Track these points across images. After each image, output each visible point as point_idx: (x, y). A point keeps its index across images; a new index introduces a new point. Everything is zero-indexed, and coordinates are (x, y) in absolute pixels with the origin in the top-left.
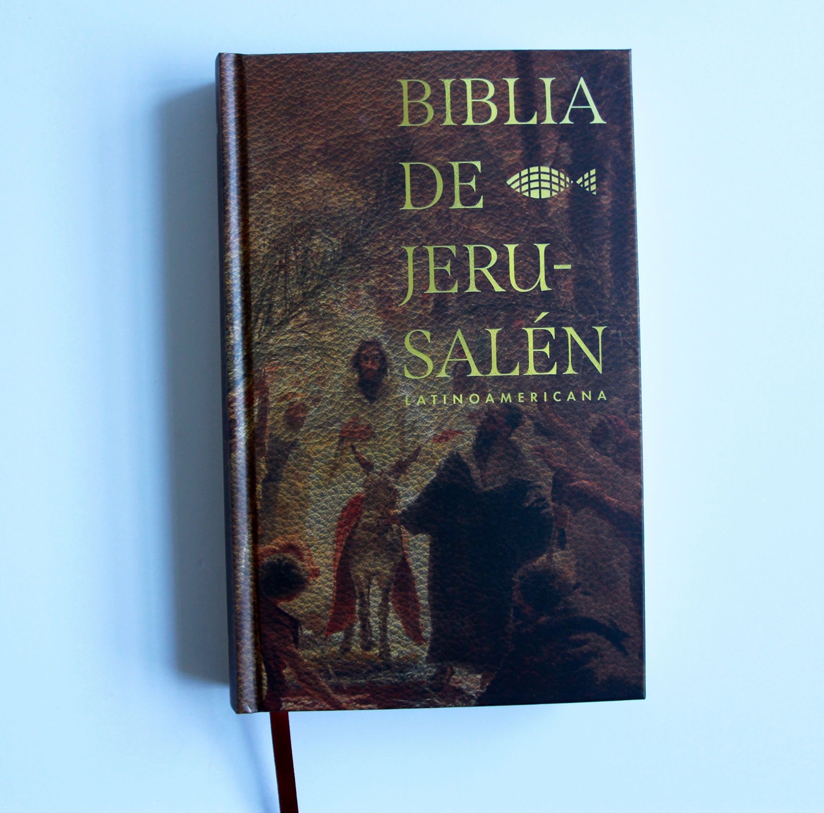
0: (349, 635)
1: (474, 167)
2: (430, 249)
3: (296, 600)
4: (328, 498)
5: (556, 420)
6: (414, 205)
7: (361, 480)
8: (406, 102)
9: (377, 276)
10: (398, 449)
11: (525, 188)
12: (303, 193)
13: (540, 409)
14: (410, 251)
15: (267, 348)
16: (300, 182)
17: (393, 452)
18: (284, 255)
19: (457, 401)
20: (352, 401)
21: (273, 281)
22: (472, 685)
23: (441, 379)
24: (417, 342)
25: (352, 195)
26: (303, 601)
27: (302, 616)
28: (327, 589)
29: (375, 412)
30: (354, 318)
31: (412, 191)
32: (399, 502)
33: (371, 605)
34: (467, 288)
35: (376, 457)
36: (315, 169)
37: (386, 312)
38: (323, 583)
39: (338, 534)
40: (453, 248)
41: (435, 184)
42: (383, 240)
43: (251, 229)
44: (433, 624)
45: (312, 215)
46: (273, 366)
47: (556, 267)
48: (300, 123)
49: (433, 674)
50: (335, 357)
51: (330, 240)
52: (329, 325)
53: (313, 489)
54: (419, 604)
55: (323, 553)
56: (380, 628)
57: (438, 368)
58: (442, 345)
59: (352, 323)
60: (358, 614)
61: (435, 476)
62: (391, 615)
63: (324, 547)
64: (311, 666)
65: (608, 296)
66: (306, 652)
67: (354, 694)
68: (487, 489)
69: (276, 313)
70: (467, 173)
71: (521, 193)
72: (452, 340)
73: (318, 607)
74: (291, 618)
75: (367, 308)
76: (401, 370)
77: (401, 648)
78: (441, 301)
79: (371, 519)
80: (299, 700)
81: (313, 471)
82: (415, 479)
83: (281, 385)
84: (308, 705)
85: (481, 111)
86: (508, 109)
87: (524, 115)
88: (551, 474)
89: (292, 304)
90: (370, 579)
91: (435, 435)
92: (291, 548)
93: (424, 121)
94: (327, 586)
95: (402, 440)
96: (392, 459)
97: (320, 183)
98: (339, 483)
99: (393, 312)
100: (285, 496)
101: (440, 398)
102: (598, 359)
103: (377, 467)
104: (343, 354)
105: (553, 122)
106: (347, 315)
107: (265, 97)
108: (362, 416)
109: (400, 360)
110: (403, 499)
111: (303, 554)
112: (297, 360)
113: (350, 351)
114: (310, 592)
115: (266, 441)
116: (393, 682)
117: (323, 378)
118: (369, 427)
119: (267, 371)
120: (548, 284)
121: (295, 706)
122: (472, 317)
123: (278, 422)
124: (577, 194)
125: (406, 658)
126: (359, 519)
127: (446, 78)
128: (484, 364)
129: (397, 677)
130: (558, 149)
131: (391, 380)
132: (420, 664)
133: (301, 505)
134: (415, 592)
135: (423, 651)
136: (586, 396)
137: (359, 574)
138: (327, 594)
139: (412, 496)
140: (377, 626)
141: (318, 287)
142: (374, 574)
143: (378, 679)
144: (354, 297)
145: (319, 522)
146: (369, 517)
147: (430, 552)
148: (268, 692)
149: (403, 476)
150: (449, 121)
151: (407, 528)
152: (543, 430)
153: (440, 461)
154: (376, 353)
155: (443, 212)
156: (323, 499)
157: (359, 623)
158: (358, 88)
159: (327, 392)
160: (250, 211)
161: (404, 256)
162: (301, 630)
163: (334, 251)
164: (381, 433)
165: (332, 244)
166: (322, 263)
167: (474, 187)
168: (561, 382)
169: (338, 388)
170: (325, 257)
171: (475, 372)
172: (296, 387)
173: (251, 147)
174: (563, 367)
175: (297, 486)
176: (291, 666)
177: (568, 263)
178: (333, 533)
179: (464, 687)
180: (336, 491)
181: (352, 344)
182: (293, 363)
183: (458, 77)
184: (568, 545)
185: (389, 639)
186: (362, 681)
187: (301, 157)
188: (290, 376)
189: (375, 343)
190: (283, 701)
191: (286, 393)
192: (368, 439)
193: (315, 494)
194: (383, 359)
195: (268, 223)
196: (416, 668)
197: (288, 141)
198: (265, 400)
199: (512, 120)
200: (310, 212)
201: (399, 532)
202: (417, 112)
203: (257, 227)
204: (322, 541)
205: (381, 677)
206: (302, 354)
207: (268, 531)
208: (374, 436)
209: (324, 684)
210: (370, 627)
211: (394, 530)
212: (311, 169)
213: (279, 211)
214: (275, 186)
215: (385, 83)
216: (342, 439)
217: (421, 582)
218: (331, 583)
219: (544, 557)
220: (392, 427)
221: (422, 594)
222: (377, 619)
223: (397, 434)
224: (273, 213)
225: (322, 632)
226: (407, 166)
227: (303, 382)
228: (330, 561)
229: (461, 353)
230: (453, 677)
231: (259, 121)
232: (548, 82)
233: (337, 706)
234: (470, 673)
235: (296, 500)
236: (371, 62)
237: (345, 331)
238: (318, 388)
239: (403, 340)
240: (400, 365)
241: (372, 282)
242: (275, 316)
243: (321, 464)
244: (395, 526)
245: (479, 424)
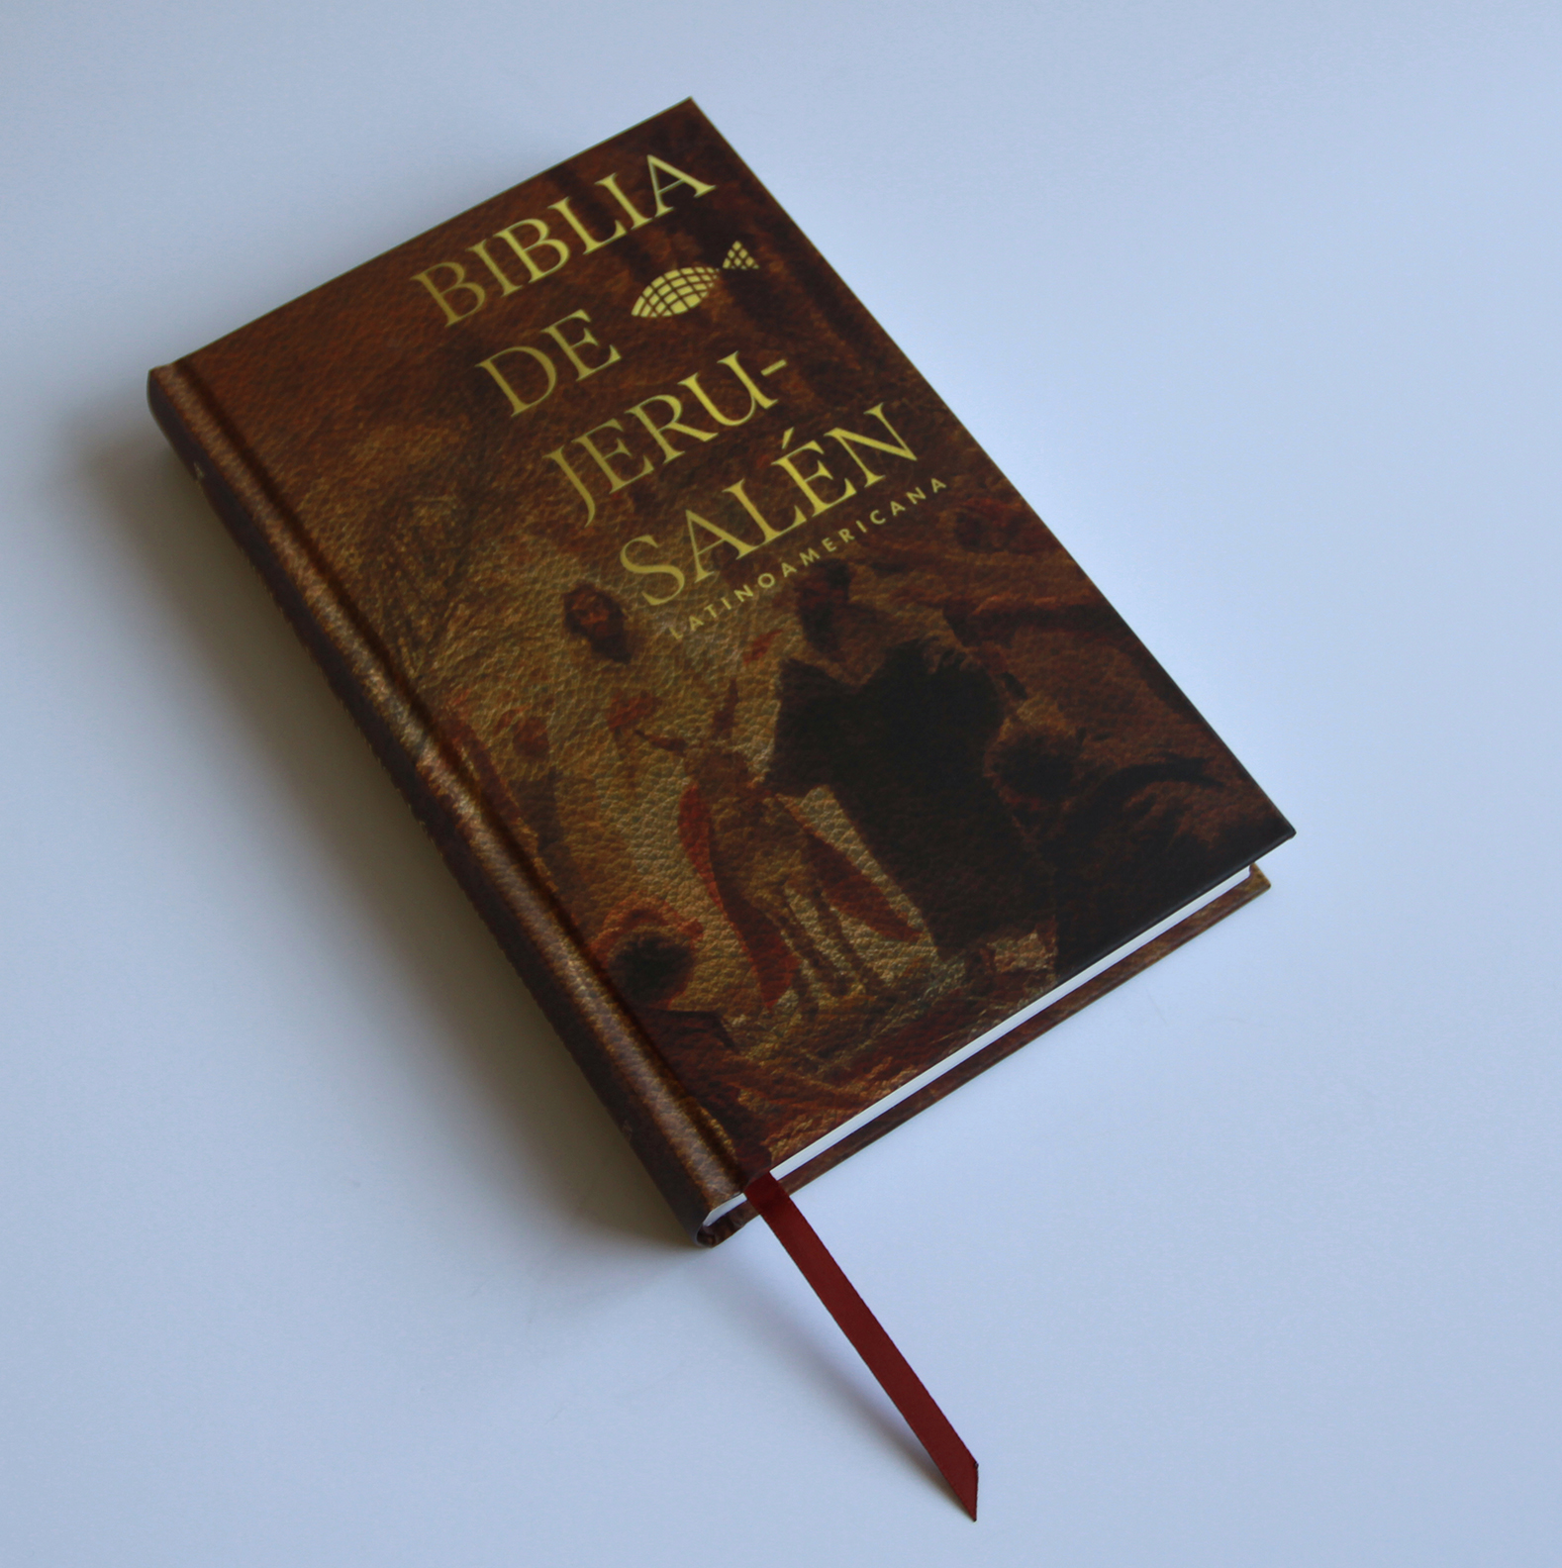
0: (801, 988)
1: (578, 320)
2: (584, 440)
4: (648, 817)
5: (897, 546)
6: (528, 402)
7: (678, 768)
8: (438, 296)
9: (532, 508)
10: (703, 701)
11: (661, 308)
12: (368, 465)
13: (865, 544)
14: (557, 456)
15: (435, 678)
16: (354, 456)
17: (699, 707)
18: (387, 553)
19: (744, 597)
20: (599, 676)
21: (391, 591)
22: (1032, 955)
23: (704, 582)
24: (640, 555)
25: (435, 434)
26: (703, 979)
27: (715, 1001)
28: (727, 942)
29: (640, 671)
30: (534, 574)
31: (514, 388)
32: (752, 766)
33: (807, 927)
34: (663, 456)
35: (681, 727)
36: (365, 432)
37: (574, 544)
38: (716, 937)
39: (694, 858)
40: (613, 423)
41: (539, 364)
42: (512, 463)
43: (322, 545)
44: (916, 902)
45: (396, 485)
46: (458, 695)
47: (766, 372)
48: (311, 391)
50: (539, 635)
51: (439, 502)
52: (505, 602)
53: (618, 819)
54: (875, 884)
55: (688, 895)
56: (840, 951)
57: (690, 571)
58: (677, 541)
59: (535, 581)
60: (796, 950)
61: (779, 704)
62: (844, 924)
63: (684, 887)
65: (858, 368)
67: (866, 1070)
68: (864, 681)
69: (421, 627)
70: (573, 331)
71: (660, 316)
72: (687, 528)
73: (730, 975)
74: (702, 1015)
75: (544, 554)
76: (642, 601)
77: (893, 962)
78: (639, 492)
79: (727, 810)
81: (603, 796)
82: (754, 724)
83: (485, 712)
85: (545, 257)
86: (577, 236)
87: (603, 232)
88: (939, 613)
89: (436, 604)
90: (780, 892)
91: (744, 654)
92: (638, 915)
93: (476, 304)
94: (725, 938)
95: (702, 685)
96: (704, 717)
97: (382, 443)
98: (650, 789)
99: (583, 538)
101: (718, 606)
102: (898, 445)
103: (690, 739)
104: (549, 625)
105: (646, 221)
106: (522, 576)
108: (625, 685)
109: (632, 591)
110: (755, 758)
111: (661, 915)
112: (487, 668)
113: (554, 618)
115: (510, 794)
116: (914, 1017)
117: (539, 669)
118: (644, 695)
119: (454, 705)
120: (769, 397)
122: (695, 487)
123: (510, 762)
124: (733, 280)
125: (910, 971)
126: (710, 821)
127: (473, 244)
128: (751, 533)
129: (914, 1008)
130: (673, 245)
131: (637, 621)
132: (935, 968)
133: (614, 850)
134: (857, 871)
135: (926, 948)
136: (914, 495)
137: (760, 894)
138: (732, 949)
139: (766, 748)
140: (835, 951)
141: (459, 564)
142: (781, 883)
143: (888, 1026)
144: (517, 549)
145: (655, 858)
146: (723, 810)
147: (842, 806)
148: (736, 1145)
149: (734, 730)
150: (509, 288)
151: (786, 794)
152: (889, 567)
153: (773, 682)
154: (592, 599)
155: (573, 390)
156: (641, 823)
157: (806, 962)
158: (364, 313)
159: (557, 684)
160: (308, 527)
161: (553, 466)
162: (727, 1024)
163: (454, 511)
164: (666, 693)
165: (446, 505)
166: (447, 533)
167: (593, 341)
168: (868, 498)
169: (568, 671)
170: (445, 525)
171: (744, 549)
172: (507, 703)
174: (858, 479)
175: (590, 828)
176: (746, 1085)
177: (778, 359)
178: (685, 860)
179: (1023, 964)
180: (652, 803)
181: (552, 607)
182: (484, 676)
183: (489, 236)
184: (1029, 690)
185: (865, 960)
186: (867, 1043)
187: (337, 428)
188: (490, 693)
189: (583, 588)
190: (768, 1146)
191: (498, 718)
192: (654, 711)
193: (625, 824)
194: (607, 601)
195: (341, 526)
196: (933, 977)
197: (307, 420)
198: (475, 743)
199: (592, 245)
200: (391, 483)
201: (780, 805)
202: (461, 301)
203: (329, 539)
204: (676, 880)
205: (889, 1021)
206: (490, 657)
207: (589, 914)
208: (659, 702)
209: (813, 1082)
210: (826, 958)
211: (770, 806)
212: (360, 434)
213: (347, 505)
214: (323, 480)
215: (397, 290)
216: (617, 732)
217: (858, 854)
218: (728, 930)
219: (1007, 725)
220: (677, 678)
221: (870, 868)
222: (828, 941)
224: (340, 512)
226: (488, 365)
227: (513, 691)
228: (707, 901)
229: (710, 537)
230: (996, 958)
232: (608, 182)
234: (1017, 938)
237: (531, 596)
238: (538, 687)
239: (619, 563)
240: (635, 595)
241: (530, 519)
242: (422, 633)
243: (607, 779)
244: (767, 800)
245: (794, 607)
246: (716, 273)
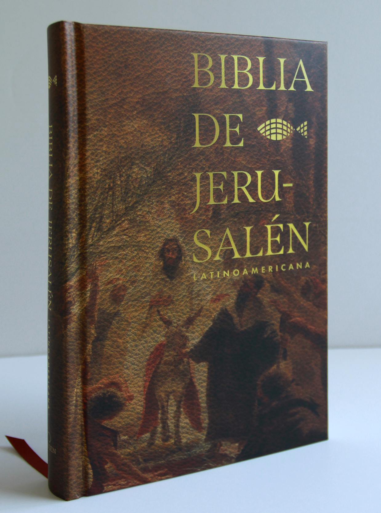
0: (153, 434)
1: (238, 118)
2: (211, 175)
3: (117, 418)
5: (282, 282)
6: (201, 144)
7: (164, 332)
8: (196, 70)
9: (176, 194)
10: (188, 310)
11: (268, 133)
12: (127, 134)
13: (274, 276)
14: (198, 176)
15: (98, 248)
16: (124, 126)
17: (185, 312)
18: (112, 180)
19: (226, 275)
20: (158, 281)
21: (103, 199)
23: (216, 261)
24: (202, 237)
25: (160, 136)
26: (121, 418)
27: (120, 428)
28: (139, 407)
29: (174, 286)
30: (160, 223)
31: (200, 134)
32: (188, 344)
33: (169, 412)
34: (233, 200)
35: (174, 316)
36: (135, 117)
37: (182, 218)
39: (148, 370)
40: (225, 174)
41: (214, 129)
42: (181, 168)
43: (88, 161)
44: (209, 418)
45: (133, 150)
46: (102, 261)
47: (285, 185)
48: (124, 81)
49: (208, 449)
50: (147, 251)
51: (145, 169)
52: (143, 229)
53: (130, 343)
54: (201, 407)
55: (136, 384)
56: (175, 426)
57: (214, 254)
58: (217, 239)
59: (159, 227)
60: (160, 419)
61: (211, 324)
62: (182, 416)
63: (137, 380)
64: (126, 459)
65: (312, 203)
66: (123, 451)
67: (156, 471)
68: (243, 329)
69: (105, 222)
70: (234, 122)
71: (266, 136)
72: (223, 235)
73: (132, 420)
74: (112, 431)
75: (170, 216)
76: (191, 257)
77: (189, 436)
78: (217, 209)
79: (170, 357)
80: (117, 483)
81: (130, 331)
82: (199, 328)
83: (108, 274)
84: (124, 485)
85: (243, 79)
86: (259, 78)
87: (268, 84)
88: (280, 315)
89: (117, 216)
90: (168, 396)
91: (212, 298)
92: (113, 384)
93: (208, 84)
95: (191, 303)
96: (184, 316)
97: (138, 127)
98: (148, 336)
99: (186, 218)
100: (109, 350)
101: (215, 274)
102: (305, 242)
103: (174, 323)
104: (153, 249)
105: (284, 89)
106: (156, 222)
107: (99, 59)
108: (165, 290)
109: (190, 251)
110: (191, 341)
111: (122, 387)
112: (120, 255)
113: (158, 246)
114: (126, 411)
115: (96, 314)
116: (183, 458)
117: (138, 266)
118: (169, 297)
119: (98, 264)
120: (280, 197)
121: (114, 487)
122: (236, 220)
123: (105, 300)
124: (297, 137)
125: (192, 442)
126: (162, 359)
127: (222, 54)
128: (242, 251)
129: (186, 455)
130: (287, 107)
131: (185, 264)
132: (201, 444)
133: (121, 354)
134: (198, 399)
135: (202, 436)
136: (299, 266)
137: (161, 394)
138: (139, 411)
139: (197, 339)
140: (173, 425)
141: (136, 203)
142: (171, 393)
143: (173, 458)
144: (161, 209)
145: (134, 364)
147: (208, 373)
148: (93, 482)
149: (191, 327)
150: (223, 85)
151: (193, 360)
152: (276, 289)
153: (214, 314)
154: (175, 246)
155: (219, 149)
156: (137, 348)
157: (161, 425)
158: (165, 57)
159: (141, 276)
160: (87, 148)
161: (194, 179)
162: (119, 437)
163: (148, 177)
164: (177, 300)
165: (146, 172)
166: (139, 185)
167: (238, 131)
168: (286, 258)
169: (149, 272)
170: (141, 181)
171: (237, 255)
172: (119, 274)
173: (89, 98)
174: (287, 249)
175: (118, 342)
176: (111, 462)
177: (291, 182)
178: (144, 370)
180: (146, 342)
181: (159, 241)
182: (117, 258)
183: (229, 54)
184: (288, 358)
185: (180, 432)
186: (162, 462)
187: (125, 107)
188: (115, 267)
189: (175, 240)
190: (105, 486)
191: (111, 279)
192: (169, 305)
193: (131, 346)
194: (179, 250)
195: (101, 157)
196: (198, 447)
197: (116, 95)
198: (96, 285)
199: (261, 87)
200: (131, 148)
201: (188, 363)
202: (204, 77)
203: (92, 159)
204: (136, 376)
205: (175, 456)
206: (124, 251)
207: (95, 375)
208: (172, 302)
209: (135, 469)
210: (168, 426)
211: (185, 362)
212: (132, 116)
213: (109, 148)
214: (106, 129)
215: (183, 55)
216: (151, 307)
218: (142, 403)
219: (275, 367)
220: (185, 296)
221: (203, 400)
222: (173, 421)
223: (188, 300)
224: (104, 149)
225: (135, 436)
226: (197, 116)
227: (124, 270)
228: (141, 389)
229: (229, 244)
231: (95, 78)
232: (282, 61)
233: (145, 481)
235: (117, 352)
236: (173, 38)
237: (154, 233)
238: (134, 273)
239: (193, 237)
240: (190, 253)
241: (173, 198)
242: (104, 225)
243: (136, 325)
244: (185, 359)
245: (239, 289)
246: (293, 130)
